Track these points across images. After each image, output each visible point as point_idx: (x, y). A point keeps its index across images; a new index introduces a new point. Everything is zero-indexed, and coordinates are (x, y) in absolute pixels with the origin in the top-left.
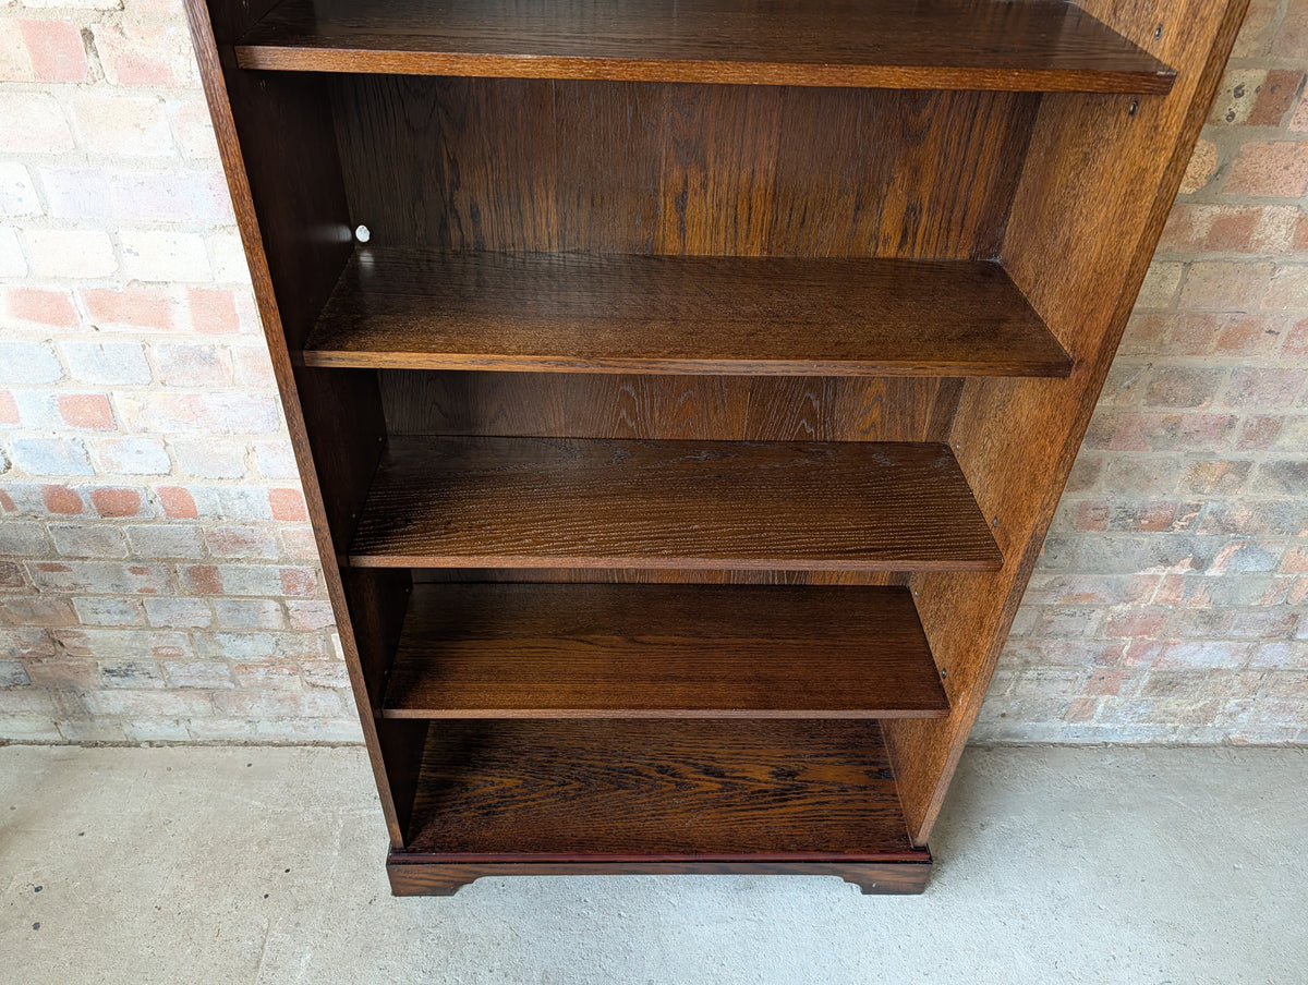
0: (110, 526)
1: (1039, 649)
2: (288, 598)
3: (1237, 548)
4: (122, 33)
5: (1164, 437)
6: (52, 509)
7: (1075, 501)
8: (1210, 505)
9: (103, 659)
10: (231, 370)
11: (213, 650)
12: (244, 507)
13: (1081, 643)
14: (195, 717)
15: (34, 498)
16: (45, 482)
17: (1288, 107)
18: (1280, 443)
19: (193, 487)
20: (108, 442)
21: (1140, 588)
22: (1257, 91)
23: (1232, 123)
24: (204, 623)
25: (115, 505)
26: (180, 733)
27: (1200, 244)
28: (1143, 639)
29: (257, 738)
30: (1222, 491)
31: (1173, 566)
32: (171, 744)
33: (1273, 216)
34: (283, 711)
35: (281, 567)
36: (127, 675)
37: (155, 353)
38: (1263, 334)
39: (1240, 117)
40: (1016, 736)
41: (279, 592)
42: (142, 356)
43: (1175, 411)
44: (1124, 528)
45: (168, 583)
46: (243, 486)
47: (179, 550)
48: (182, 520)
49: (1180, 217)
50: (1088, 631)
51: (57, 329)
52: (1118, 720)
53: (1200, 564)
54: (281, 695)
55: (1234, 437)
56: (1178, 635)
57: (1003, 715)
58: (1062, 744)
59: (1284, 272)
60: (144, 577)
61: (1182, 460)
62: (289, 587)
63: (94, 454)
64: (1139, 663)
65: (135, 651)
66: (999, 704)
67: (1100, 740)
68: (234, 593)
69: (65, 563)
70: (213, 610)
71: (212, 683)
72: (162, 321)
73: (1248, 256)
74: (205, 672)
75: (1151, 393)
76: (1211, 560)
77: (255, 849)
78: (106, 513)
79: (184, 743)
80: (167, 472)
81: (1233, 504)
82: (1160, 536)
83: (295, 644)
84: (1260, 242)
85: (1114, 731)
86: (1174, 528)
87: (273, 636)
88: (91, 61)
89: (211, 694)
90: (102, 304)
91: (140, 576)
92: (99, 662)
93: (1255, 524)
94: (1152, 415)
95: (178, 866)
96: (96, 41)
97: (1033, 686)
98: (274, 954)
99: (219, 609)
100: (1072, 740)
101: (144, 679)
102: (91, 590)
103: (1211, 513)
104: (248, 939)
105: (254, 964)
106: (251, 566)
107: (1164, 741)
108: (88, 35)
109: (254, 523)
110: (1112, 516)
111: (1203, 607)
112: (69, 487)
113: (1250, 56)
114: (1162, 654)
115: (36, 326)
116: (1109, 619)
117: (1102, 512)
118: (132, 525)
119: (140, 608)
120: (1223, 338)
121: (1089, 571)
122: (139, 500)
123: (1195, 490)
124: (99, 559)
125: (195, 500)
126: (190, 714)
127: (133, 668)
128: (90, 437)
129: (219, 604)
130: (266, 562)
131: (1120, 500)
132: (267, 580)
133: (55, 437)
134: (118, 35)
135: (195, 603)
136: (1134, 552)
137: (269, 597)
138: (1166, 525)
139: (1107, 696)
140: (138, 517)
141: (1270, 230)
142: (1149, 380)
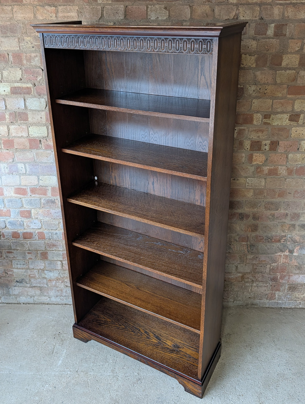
0: (25, 241)
1: (255, 277)
2: (63, 261)
3: (299, 247)
4: (47, 141)
5: (272, 218)
6: (13, 237)
7: (254, 234)
8: (289, 236)
9: (16, 278)
10: (58, 204)
11: (43, 275)
12: (56, 236)
13: (266, 275)
14: (36, 296)
15: (10, 235)
16: (13, 231)
17: (277, 147)
18: (301, 219)
19: (45, 231)
20: (29, 221)
21: (277, 259)
22: (269, 145)
23: (266, 151)
24: (42, 268)
25: (28, 236)
26: (31, 301)
27: (267, 174)
28: (282, 274)
29: (51, 303)
30: (290, 232)
31: (284, 252)
32: (29, 304)
33: (281, 168)
34: (58, 294)
35: (63, 252)
36: (21, 283)
37: (42, 201)
38: (288, 194)
39: (267, 149)
40: (255, 305)
41: (61, 259)
42: (39, 201)
43: (273, 212)
44: (268, 242)
45: (36, 257)
46: (57, 231)
47: (40, 248)
48: (42, 240)
49: (261, 169)
50: (267, 272)
51: (23, 196)
52: (283, 300)
53: (291, 252)
54: (58, 289)
55: (289, 218)
56: (292, 273)
57: (250, 298)
58: (269, 307)
59: (288, 180)
60: (30, 255)
61: (278, 224)
62: (64, 257)
63: (25, 224)
64: (284, 281)
65: (24, 276)
66: (248, 294)
67: (279, 306)
68: (51, 260)
69: (13, 251)
70: (45, 264)
71: (42, 285)
72: (45, 194)
73: (278, 177)
74: (40, 282)
75: (265, 208)
76: (293, 250)
77: (51, 328)
78: (25, 238)
79: (32, 304)
80: (40, 228)
81: (294, 235)
82: (278, 244)
83: (64, 274)
84: (280, 174)
85: (283, 303)
86: (281, 242)
87: (58, 271)
88: (40, 145)
89: (41, 288)
90: (33, 191)
91: (29, 255)
92: (15, 279)
93: (302, 241)
94: (267, 213)
95: (32, 331)
96: (42, 142)
97: (256, 288)
98: (57, 350)
99: (46, 264)
100: (271, 306)
101: (25, 284)
102: (17, 258)
103: (289, 238)
104: (50, 347)
105: (52, 352)
106: (56, 252)
107: (298, 307)
108: (40, 141)
109: (58, 241)
110: (265, 238)
111: (296, 264)
112: (18, 232)
113: (266, 138)
114: (289, 278)
115: (19, 195)
116: (272, 268)
117: (262, 238)
118: (30, 241)
119: (28, 263)
120: (278, 195)
121: (262, 254)
122: (33, 235)
123: (283, 232)
124: (21, 250)
125: (45, 235)
126: (35, 295)
127: (23, 281)
128: (25, 220)
129: (47, 262)
130: (59, 251)
131: (266, 234)
132: (59, 256)
133: (17, 220)
134: (46, 141)
135: (41, 262)
136: (273, 248)
137: (59, 260)
138: (279, 241)
139: (277, 292)
140: (32, 239)
141: (281, 171)
142: (264, 204)
